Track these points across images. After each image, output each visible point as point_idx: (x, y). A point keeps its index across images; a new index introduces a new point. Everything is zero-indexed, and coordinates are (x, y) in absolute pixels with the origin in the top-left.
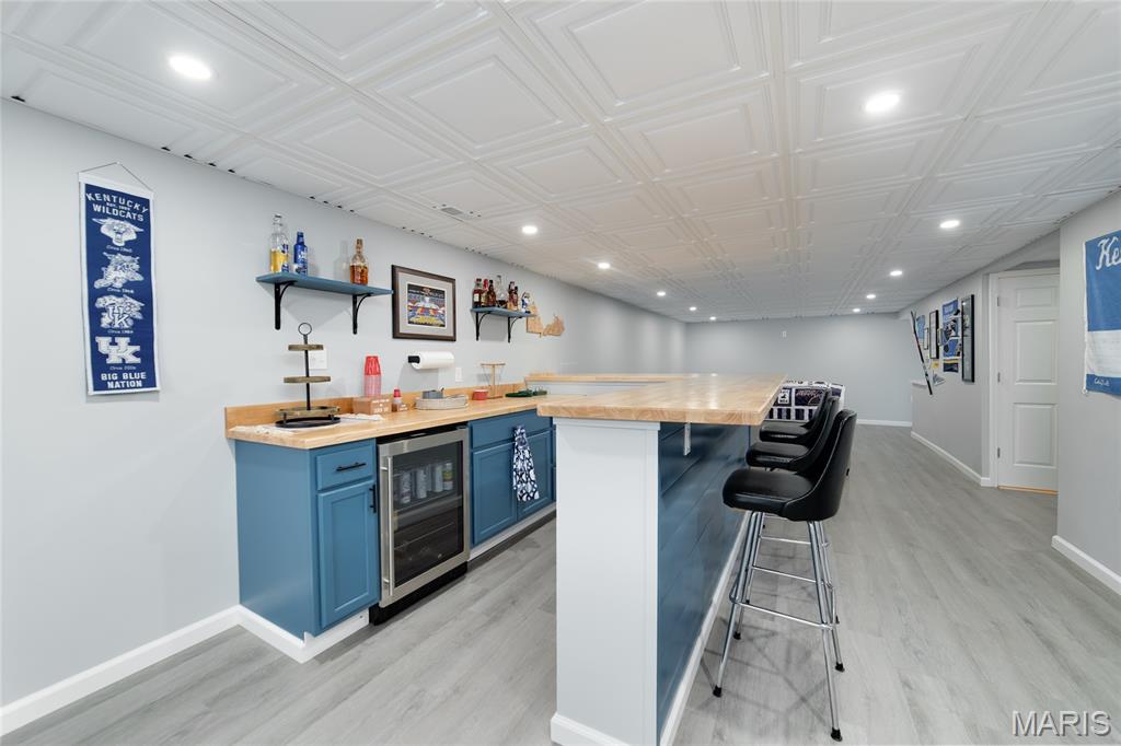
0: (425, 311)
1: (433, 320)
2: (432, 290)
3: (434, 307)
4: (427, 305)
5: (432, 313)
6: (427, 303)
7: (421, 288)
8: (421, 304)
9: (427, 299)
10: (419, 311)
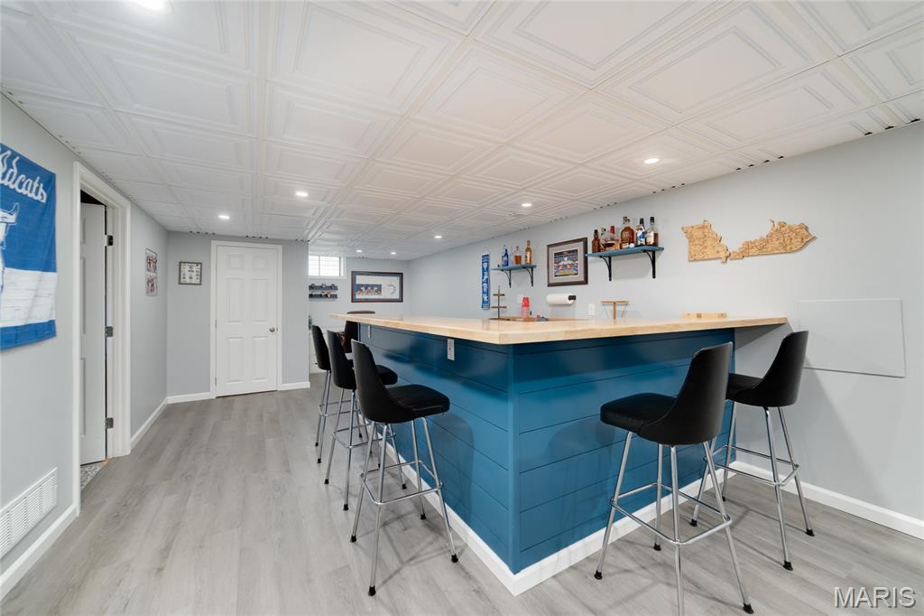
0: (565, 266)
1: (570, 272)
2: (569, 252)
3: (570, 262)
4: (565, 263)
5: (569, 267)
6: (566, 261)
7: (562, 253)
8: (562, 263)
9: (566, 259)
10: (561, 268)
